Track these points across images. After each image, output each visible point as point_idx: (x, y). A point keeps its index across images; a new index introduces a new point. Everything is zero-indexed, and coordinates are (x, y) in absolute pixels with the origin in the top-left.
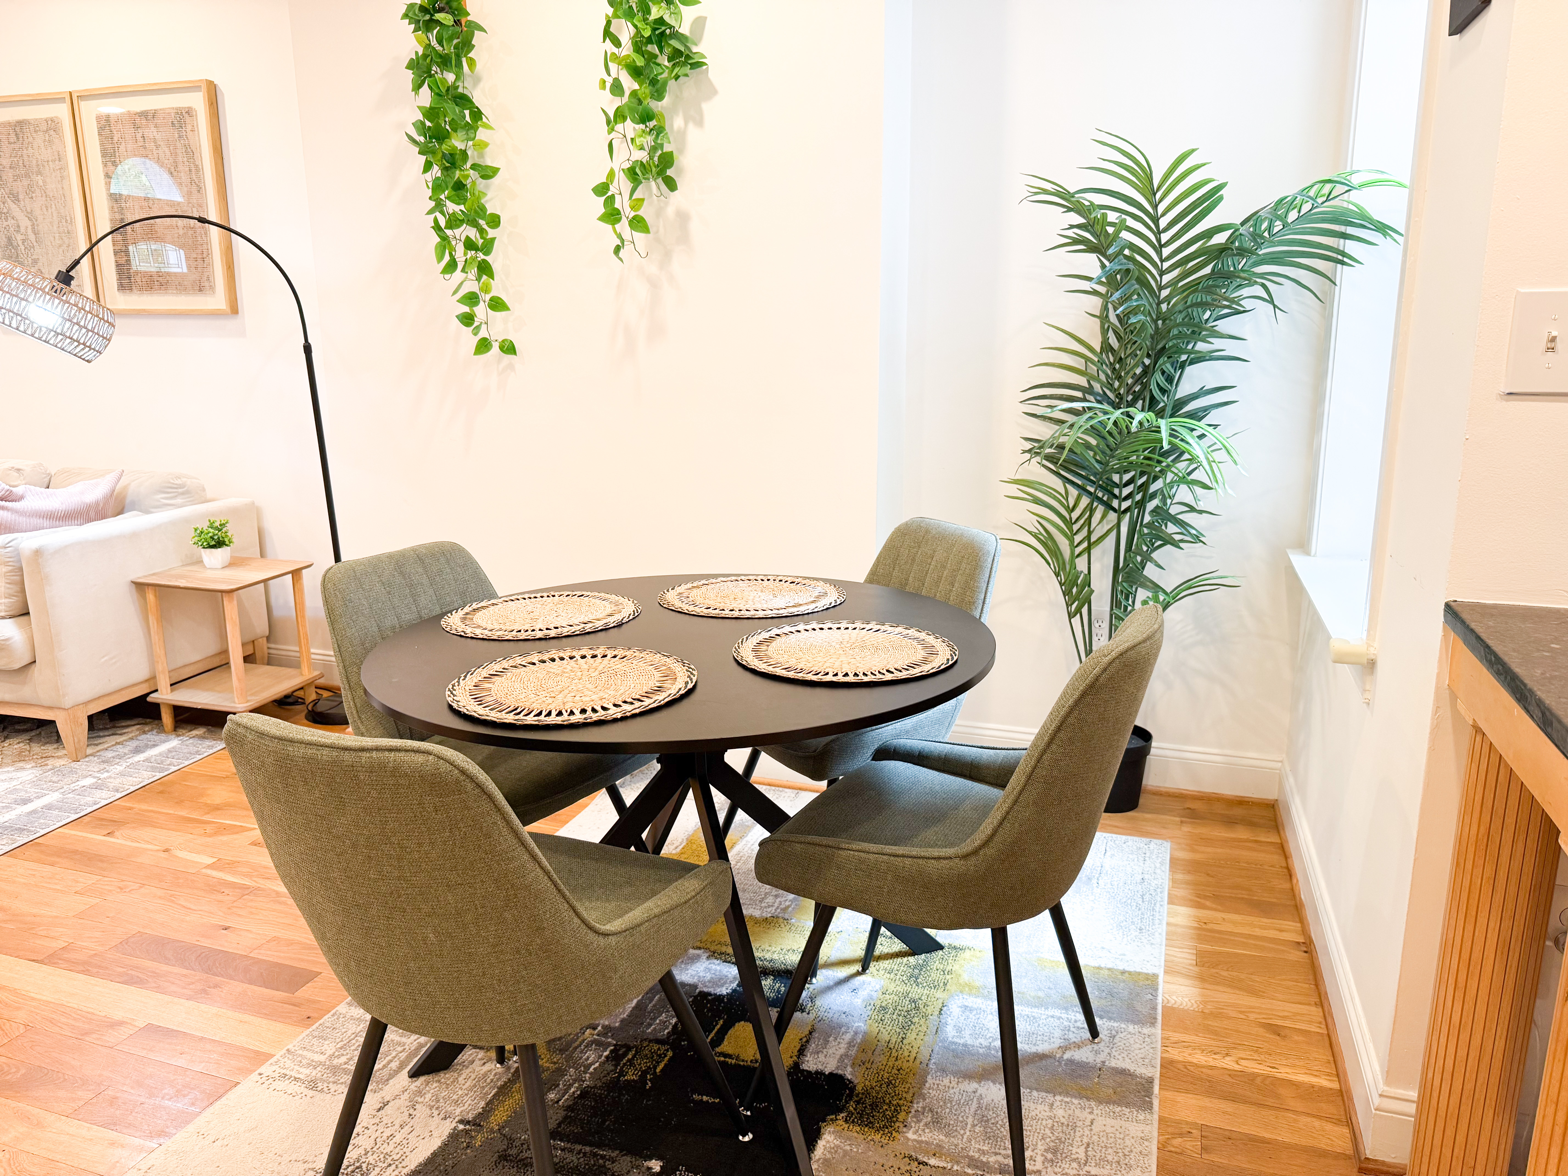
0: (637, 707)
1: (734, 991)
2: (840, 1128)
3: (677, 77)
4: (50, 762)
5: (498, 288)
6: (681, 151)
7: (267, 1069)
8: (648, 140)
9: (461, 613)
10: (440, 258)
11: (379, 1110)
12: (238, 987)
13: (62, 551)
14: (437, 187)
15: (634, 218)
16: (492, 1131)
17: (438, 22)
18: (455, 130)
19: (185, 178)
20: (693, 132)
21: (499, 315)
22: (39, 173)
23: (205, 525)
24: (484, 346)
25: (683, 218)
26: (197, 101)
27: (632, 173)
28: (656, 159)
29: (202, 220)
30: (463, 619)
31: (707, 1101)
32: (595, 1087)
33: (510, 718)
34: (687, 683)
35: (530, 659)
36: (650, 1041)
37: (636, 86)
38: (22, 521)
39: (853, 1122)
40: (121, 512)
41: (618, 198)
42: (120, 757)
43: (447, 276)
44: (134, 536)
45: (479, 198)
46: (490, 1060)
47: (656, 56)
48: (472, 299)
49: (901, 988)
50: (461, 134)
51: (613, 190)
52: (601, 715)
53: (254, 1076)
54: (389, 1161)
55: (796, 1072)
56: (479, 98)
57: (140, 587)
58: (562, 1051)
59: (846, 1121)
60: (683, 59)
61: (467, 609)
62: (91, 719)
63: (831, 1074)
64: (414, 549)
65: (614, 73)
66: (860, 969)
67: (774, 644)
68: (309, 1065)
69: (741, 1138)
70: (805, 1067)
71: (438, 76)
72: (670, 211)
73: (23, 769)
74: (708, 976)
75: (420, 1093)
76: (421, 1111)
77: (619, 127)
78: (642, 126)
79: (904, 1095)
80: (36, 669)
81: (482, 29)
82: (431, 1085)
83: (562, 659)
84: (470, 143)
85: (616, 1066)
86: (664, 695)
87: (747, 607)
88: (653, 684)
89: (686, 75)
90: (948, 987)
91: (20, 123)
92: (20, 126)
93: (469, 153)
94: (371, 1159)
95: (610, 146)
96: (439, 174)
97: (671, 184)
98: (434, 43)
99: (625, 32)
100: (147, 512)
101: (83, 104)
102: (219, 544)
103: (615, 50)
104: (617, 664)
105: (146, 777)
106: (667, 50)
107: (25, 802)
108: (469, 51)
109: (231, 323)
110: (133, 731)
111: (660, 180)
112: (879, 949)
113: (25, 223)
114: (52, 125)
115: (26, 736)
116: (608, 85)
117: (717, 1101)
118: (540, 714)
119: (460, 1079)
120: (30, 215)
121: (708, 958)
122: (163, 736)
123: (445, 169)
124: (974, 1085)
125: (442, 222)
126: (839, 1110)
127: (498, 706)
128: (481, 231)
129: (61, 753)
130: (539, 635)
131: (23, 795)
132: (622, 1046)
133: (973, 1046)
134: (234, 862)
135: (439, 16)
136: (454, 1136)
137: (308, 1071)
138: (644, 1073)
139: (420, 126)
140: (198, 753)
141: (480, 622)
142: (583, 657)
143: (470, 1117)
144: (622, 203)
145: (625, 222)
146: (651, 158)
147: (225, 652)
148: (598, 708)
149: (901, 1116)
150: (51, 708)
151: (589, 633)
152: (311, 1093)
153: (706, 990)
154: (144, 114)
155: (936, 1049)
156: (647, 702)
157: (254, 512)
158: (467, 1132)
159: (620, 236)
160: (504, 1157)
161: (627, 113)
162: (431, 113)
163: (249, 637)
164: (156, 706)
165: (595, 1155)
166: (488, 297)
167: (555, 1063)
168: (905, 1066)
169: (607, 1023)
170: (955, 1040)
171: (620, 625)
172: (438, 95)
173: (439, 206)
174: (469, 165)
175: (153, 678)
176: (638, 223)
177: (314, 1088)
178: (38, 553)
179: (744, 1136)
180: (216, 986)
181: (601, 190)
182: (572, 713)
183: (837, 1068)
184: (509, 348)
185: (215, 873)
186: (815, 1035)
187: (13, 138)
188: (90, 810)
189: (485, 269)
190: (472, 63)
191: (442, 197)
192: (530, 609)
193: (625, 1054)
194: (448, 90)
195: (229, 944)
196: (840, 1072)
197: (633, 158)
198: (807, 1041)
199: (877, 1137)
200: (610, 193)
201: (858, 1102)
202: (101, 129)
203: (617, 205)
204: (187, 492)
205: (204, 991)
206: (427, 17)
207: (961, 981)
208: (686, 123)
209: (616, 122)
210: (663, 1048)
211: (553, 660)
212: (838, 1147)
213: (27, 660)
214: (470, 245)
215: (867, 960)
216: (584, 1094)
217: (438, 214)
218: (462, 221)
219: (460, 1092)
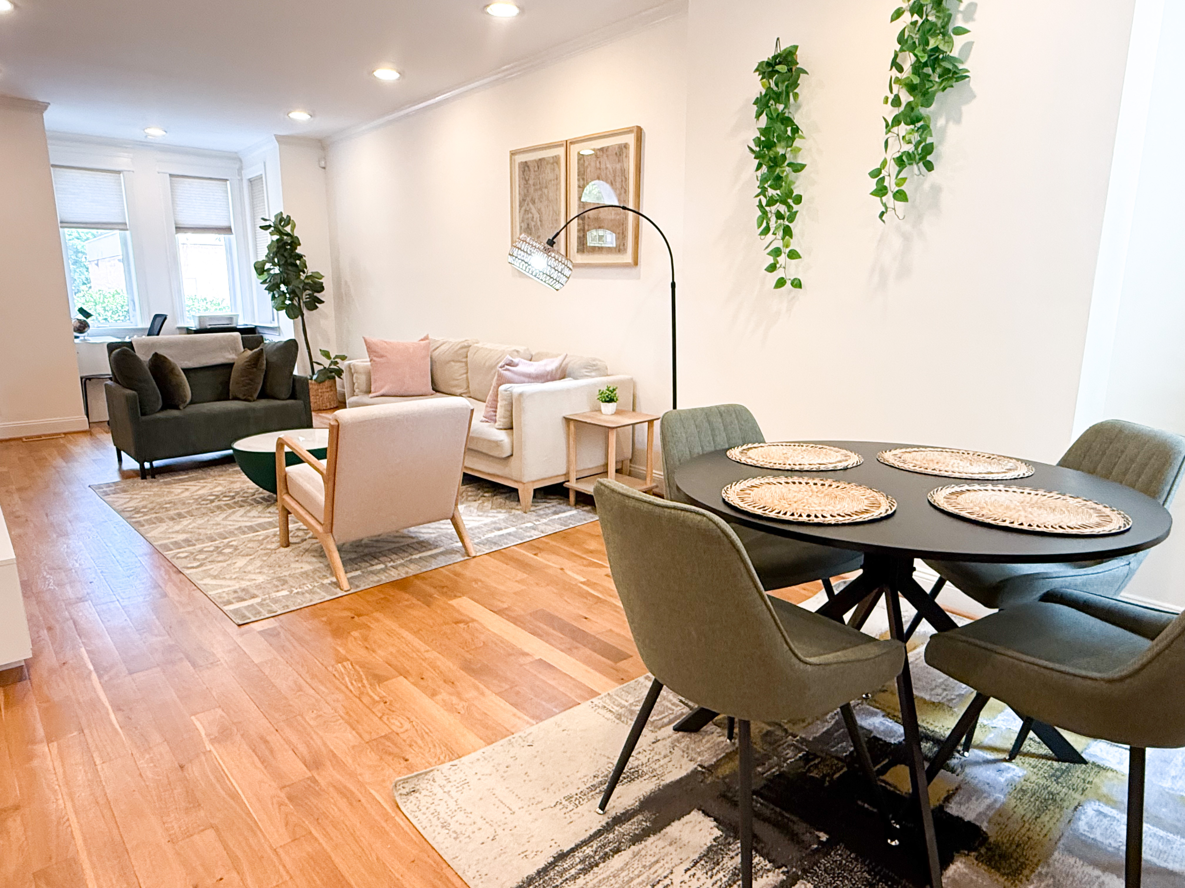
0: (847, 520)
1: (900, 743)
2: (970, 863)
3: (944, 89)
4: (513, 511)
5: (794, 244)
6: (941, 142)
7: (596, 700)
8: (916, 137)
9: (740, 449)
10: (759, 226)
11: (653, 743)
12: (588, 652)
13: (532, 395)
14: (764, 180)
15: (897, 192)
16: (718, 777)
17: (778, 72)
18: (779, 141)
19: (618, 185)
20: (952, 129)
21: (794, 261)
22: (546, 187)
23: (604, 389)
24: (781, 283)
25: (936, 190)
26: (630, 139)
27: (900, 162)
28: (920, 149)
29: (624, 208)
30: (741, 453)
31: (867, 809)
32: (789, 773)
33: (759, 512)
34: (887, 510)
35: (779, 480)
36: (833, 757)
37: (911, 99)
38: (515, 377)
39: (982, 861)
40: (563, 377)
41: (887, 178)
42: (547, 515)
43: (763, 237)
44: (568, 391)
45: (789, 185)
46: (723, 735)
47: (930, 75)
48: (777, 252)
49: (1042, 782)
50: (783, 144)
51: (884, 173)
52: (820, 520)
53: (589, 702)
54: (654, 773)
55: (940, 813)
56: (797, 120)
57: (568, 420)
58: (770, 744)
59: (976, 859)
60: (951, 75)
61: (745, 447)
62: (536, 491)
63: (969, 822)
64: (717, 407)
65: (895, 92)
66: (1007, 758)
67: (963, 496)
68: (618, 706)
69: (889, 841)
70: (948, 810)
71: (772, 108)
72: (926, 186)
73: (500, 512)
74: (882, 728)
75: (678, 741)
76: (677, 752)
77: (895, 129)
78: (912, 127)
79: (1031, 858)
80: (513, 458)
81: (806, 73)
82: (686, 740)
83: (800, 483)
84: (789, 149)
85: (806, 765)
86: (869, 515)
87: (947, 469)
88: (862, 507)
89: (952, 86)
90: (1086, 792)
91: (541, 160)
92: (540, 162)
93: (787, 156)
94: (645, 769)
95: (886, 142)
96: (766, 171)
97: (930, 167)
98: (773, 85)
99: (908, 61)
100: (575, 378)
101: (572, 146)
102: (611, 400)
103: (899, 75)
104: (838, 492)
105: (558, 528)
106: (939, 70)
107: (500, 529)
108: (795, 88)
109: (634, 271)
110: (554, 502)
111: (921, 164)
112: (1026, 747)
113: (537, 216)
114: (556, 160)
115: (504, 496)
116: (890, 100)
117: (875, 810)
118: (779, 513)
119: (704, 741)
120: (539, 211)
121: (883, 716)
122: (569, 508)
123: (770, 168)
124: (1097, 872)
125: (764, 203)
126: (970, 850)
127: (754, 504)
128: (789, 207)
129: (519, 507)
130: (788, 467)
131: (498, 525)
132: (812, 754)
133: (1102, 843)
134: (595, 583)
135: (778, 68)
136: (695, 772)
137: (617, 708)
138: (825, 776)
139: (758, 141)
140: (585, 520)
141: (751, 455)
142: (815, 484)
143: (706, 765)
144: (890, 183)
145: (890, 194)
146: (916, 149)
147: (606, 465)
148: (819, 515)
149: (1026, 872)
150: (516, 481)
151: (822, 471)
152: (617, 721)
153: (878, 736)
154: (602, 149)
155: (1066, 834)
156: (855, 517)
157: (632, 384)
158: (703, 773)
159: (885, 205)
160: (724, 796)
161: (901, 117)
162: (765, 131)
163: (620, 458)
164: (567, 490)
165: (783, 816)
166: (787, 250)
167: (765, 750)
168: (1036, 837)
169: (804, 736)
170: (1086, 833)
171: (846, 469)
172: (770, 118)
173: (763, 192)
174: (786, 163)
175: (567, 474)
176: (900, 196)
177: (619, 719)
178: (521, 395)
179: (892, 841)
180: (577, 648)
181: (875, 173)
182: (801, 516)
183: (975, 820)
184: (797, 284)
185: (585, 587)
186: (961, 792)
187: (536, 169)
188: (528, 539)
189: (787, 232)
190: (796, 95)
191: (766, 186)
192: (785, 452)
193: (813, 759)
194: (778, 115)
195: (585, 626)
196: (978, 824)
197: (902, 150)
198: (954, 794)
199: (1002, 880)
200: (881, 176)
201: (989, 849)
202: (579, 160)
203: (886, 184)
204: (598, 369)
205: (570, 649)
206: (770, 69)
207: (1100, 792)
208: (947, 121)
209: (893, 126)
210: (840, 764)
211: (794, 483)
212: (967, 874)
213: (509, 454)
214: (779, 216)
215: (1015, 752)
216: (782, 775)
217: (762, 197)
218: (777, 201)
219: (702, 748)
